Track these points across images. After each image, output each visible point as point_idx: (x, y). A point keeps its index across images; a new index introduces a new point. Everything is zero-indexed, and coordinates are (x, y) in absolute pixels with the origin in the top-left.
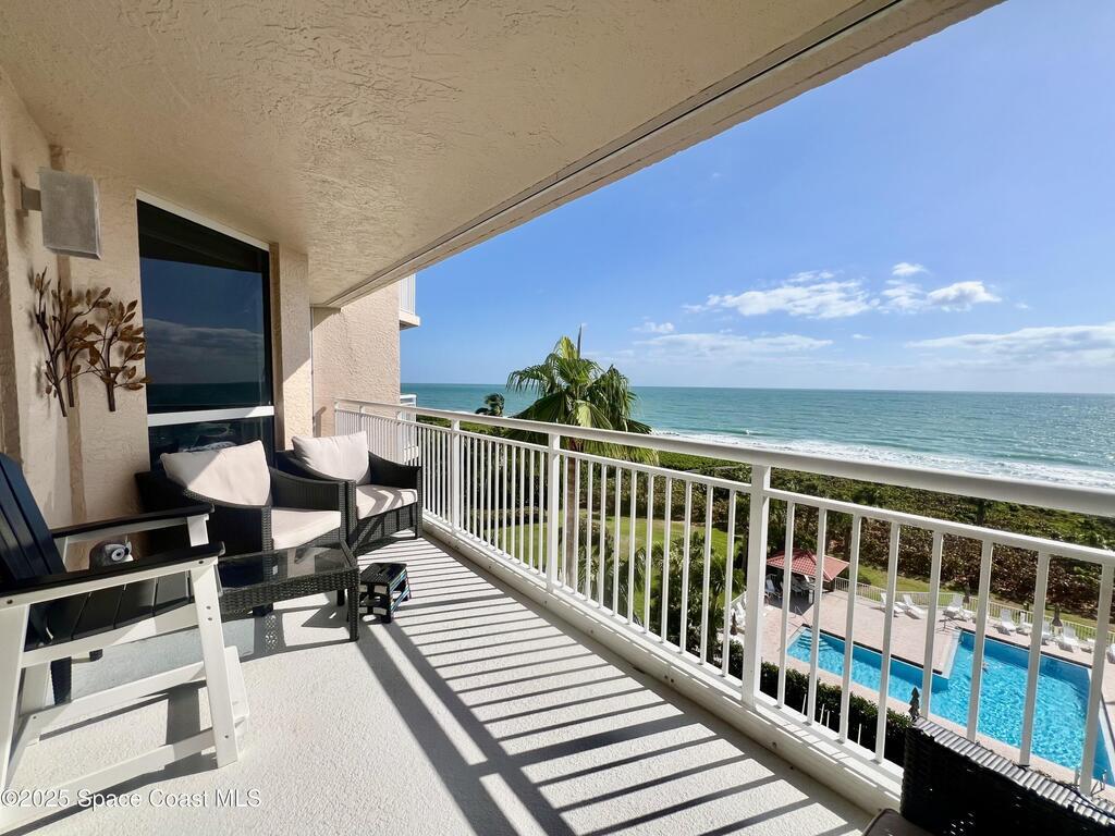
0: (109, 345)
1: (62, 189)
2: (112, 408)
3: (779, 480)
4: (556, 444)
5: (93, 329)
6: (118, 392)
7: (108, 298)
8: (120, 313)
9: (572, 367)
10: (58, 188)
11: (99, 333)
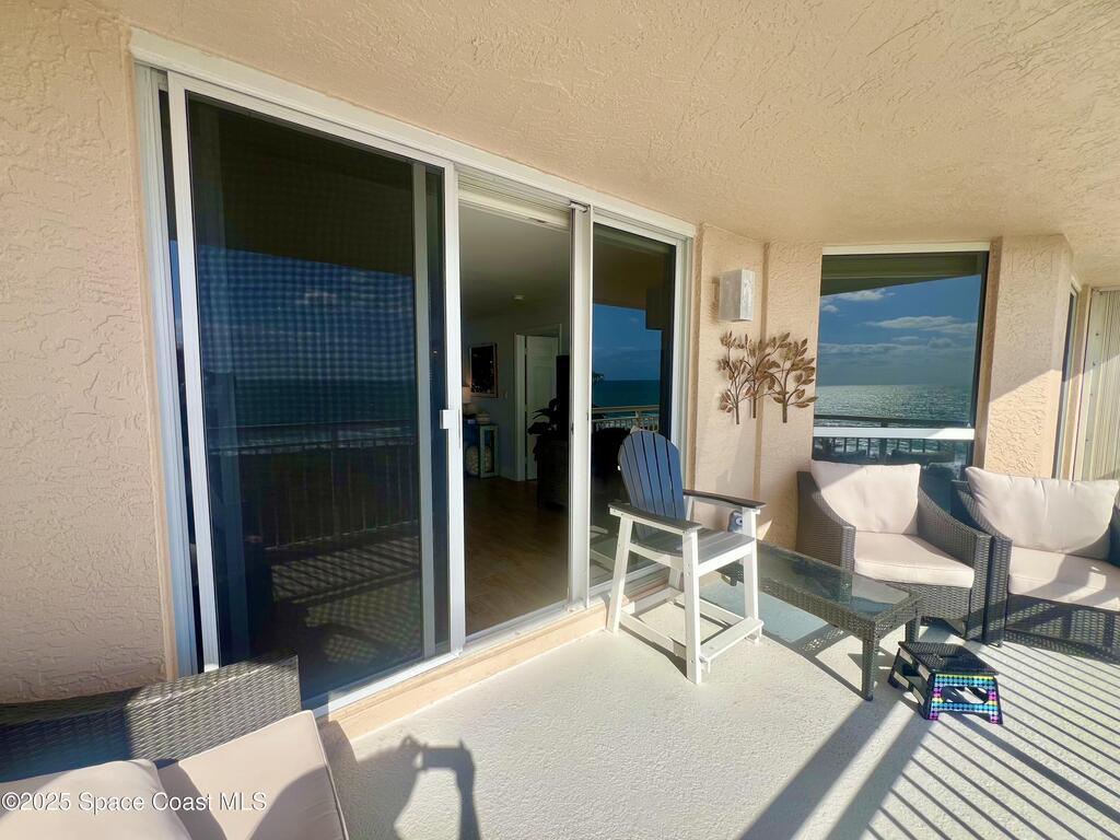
0: (788, 374)
2: (785, 421)
5: (775, 364)
6: (791, 410)
7: (790, 340)
8: (798, 349)
11: (778, 366)
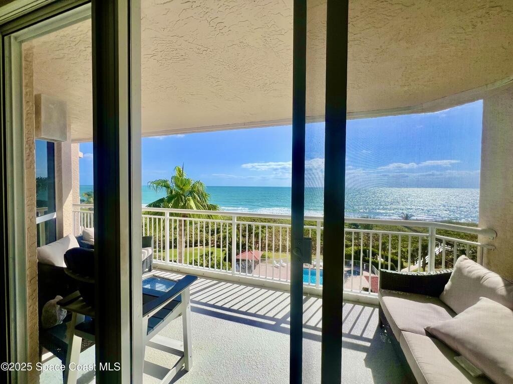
1: (53, 107)
3: (239, 219)
4: (167, 215)
9: (181, 182)
10: (50, 105)
